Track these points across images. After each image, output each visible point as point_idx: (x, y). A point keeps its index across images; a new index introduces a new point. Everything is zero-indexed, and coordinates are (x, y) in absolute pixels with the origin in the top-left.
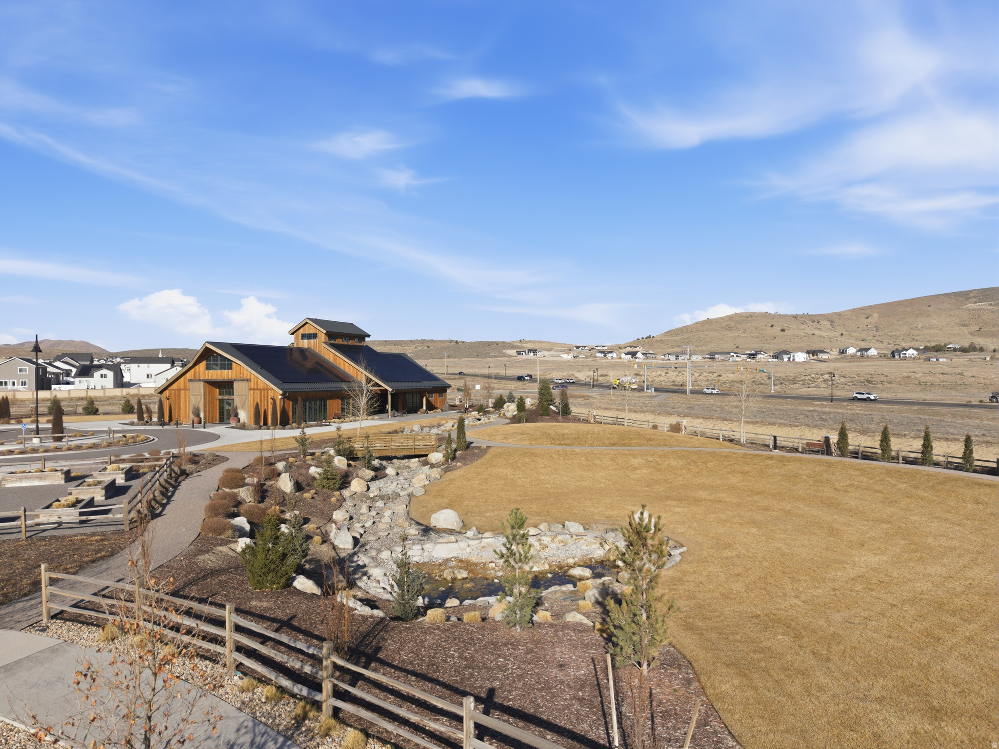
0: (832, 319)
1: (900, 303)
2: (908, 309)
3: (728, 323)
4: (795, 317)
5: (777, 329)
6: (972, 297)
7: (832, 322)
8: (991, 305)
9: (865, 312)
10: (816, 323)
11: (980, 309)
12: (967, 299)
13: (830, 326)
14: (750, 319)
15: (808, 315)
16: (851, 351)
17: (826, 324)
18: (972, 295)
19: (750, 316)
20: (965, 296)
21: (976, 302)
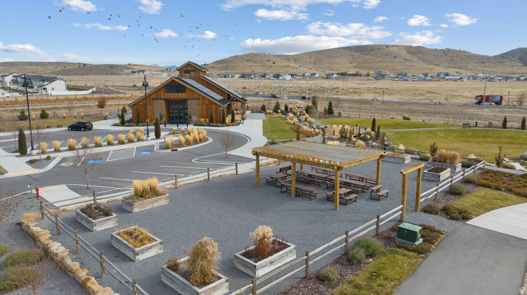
0: (295, 58)
2: (328, 54)
5: (271, 62)
6: (353, 50)
8: (361, 54)
10: (288, 60)
11: (357, 56)
13: (294, 62)
17: (292, 60)
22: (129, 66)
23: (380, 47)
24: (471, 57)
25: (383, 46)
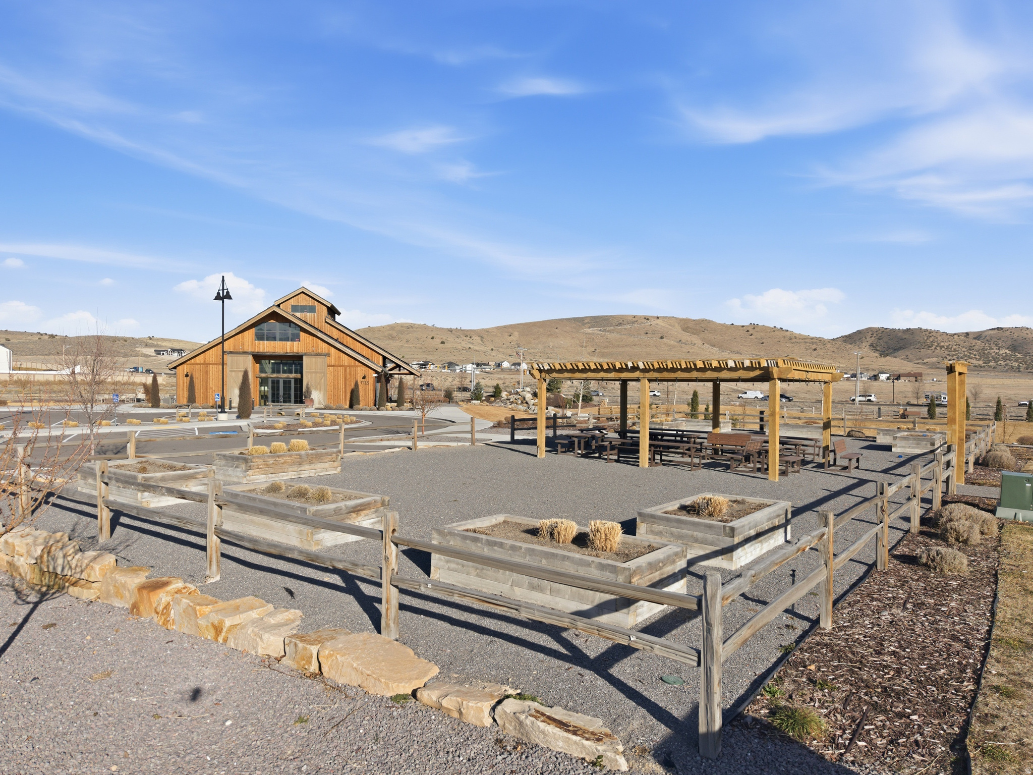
0: (483, 335)
1: (534, 324)
2: (541, 330)
3: (390, 332)
4: (451, 330)
5: (437, 341)
6: (586, 323)
7: (482, 337)
8: (600, 330)
9: (508, 330)
10: (468, 338)
11: (593, 334)
12: (584, 324)
13: (480, 342)
14: (411, 329)
15: (461, 330)
16: (506, 365)
17: (476, 339)
18: (586, 321)
19: (410, 327)
20: (580, 321)
21: (589, 328)
22: (151, 342)
23: (634, 319)
24: (794, 340)
25: (640, 317)
